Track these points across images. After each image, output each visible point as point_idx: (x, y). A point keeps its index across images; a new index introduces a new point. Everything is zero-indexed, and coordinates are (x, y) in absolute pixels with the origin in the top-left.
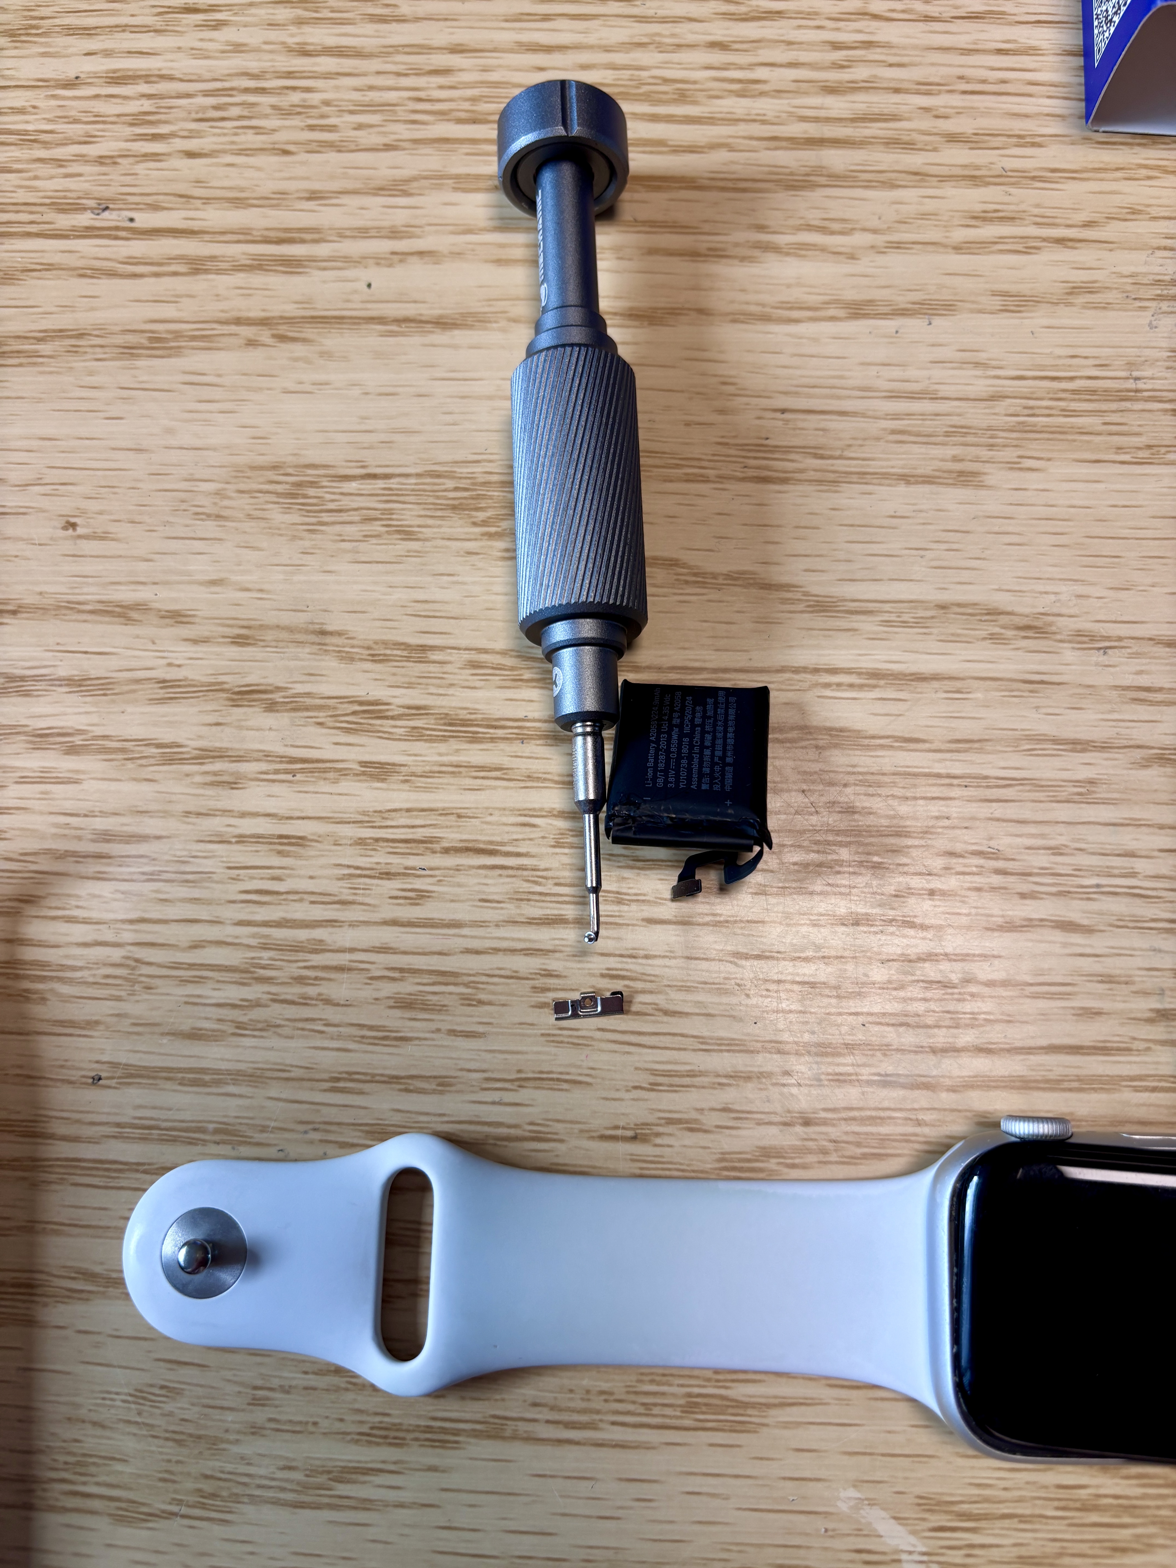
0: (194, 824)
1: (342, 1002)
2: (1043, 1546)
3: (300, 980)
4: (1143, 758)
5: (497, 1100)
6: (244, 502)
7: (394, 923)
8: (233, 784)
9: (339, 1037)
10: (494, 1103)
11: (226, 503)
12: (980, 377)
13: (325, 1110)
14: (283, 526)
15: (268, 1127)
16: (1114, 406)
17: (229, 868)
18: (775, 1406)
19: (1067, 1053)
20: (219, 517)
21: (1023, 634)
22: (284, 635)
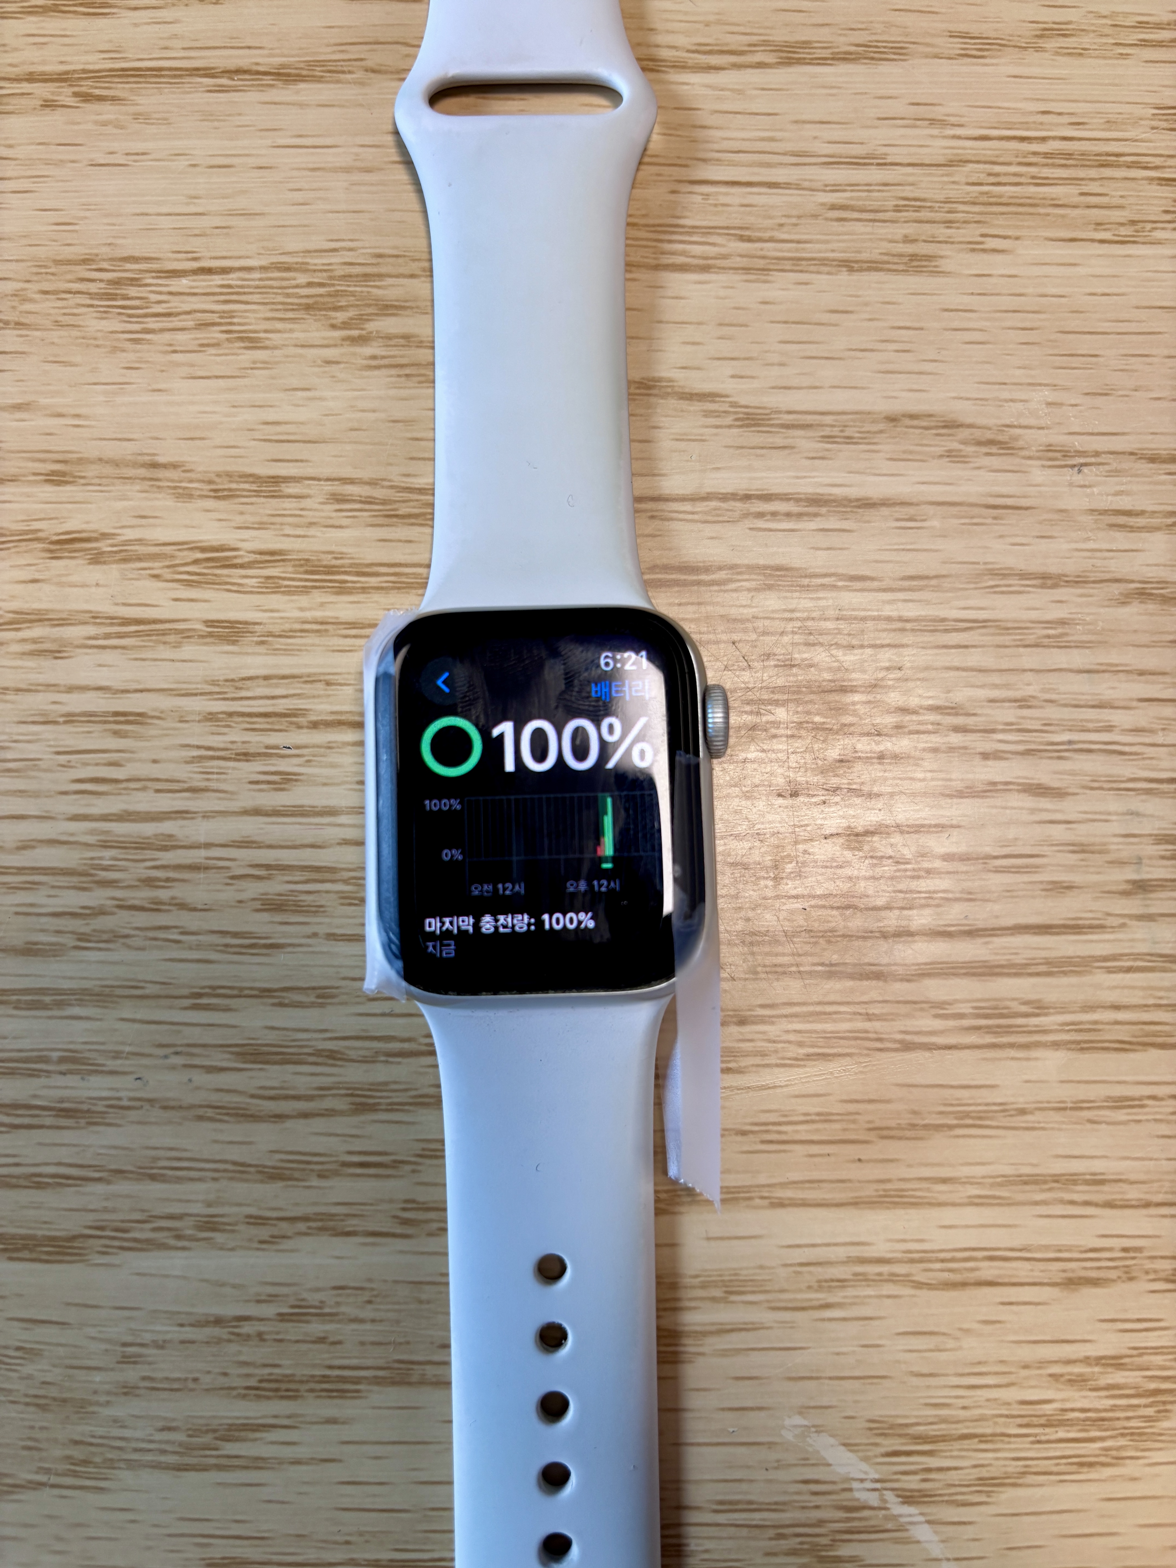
0: (13, 702)
1: (200, 907)
2: (1005, 1466)
3: (149, 882)
4: (1121, 594)
5: (387, 1011)
6: (48, 305)
7: (257, 812)
8: (57, 653)
9: (199, 947)
10: (383, 1015)
11: (28, 307)
12: (937, 137)
13: (187, 1030)
14: (99, 335)
15: (122, 1052)
16: (1093, 173)
17: (58, 753)
18: (712, 1333)
19: (1035, 933)
20: (19, 324)
21: (985, 450)
22: (109, 470)
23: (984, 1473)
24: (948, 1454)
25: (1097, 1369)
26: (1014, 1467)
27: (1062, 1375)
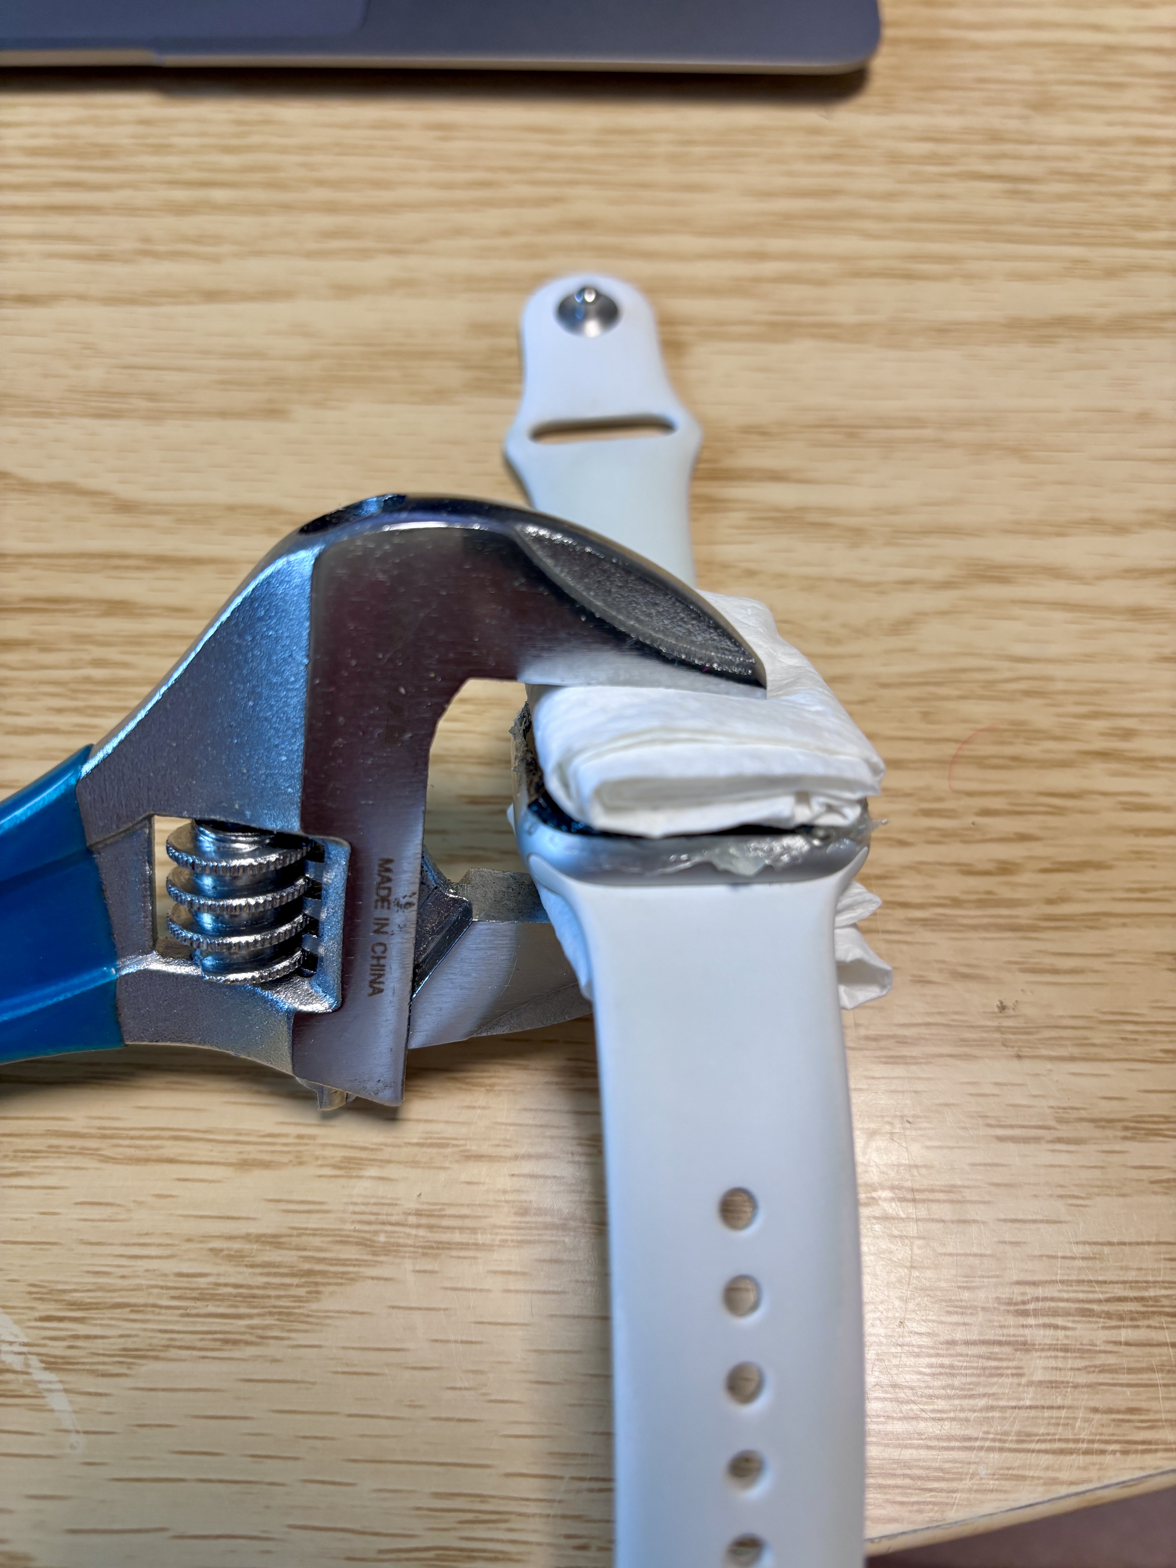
12: (304, 343)
16: (412, 363)
23: (129, 1343)
24: (98, 1322)
25: (255, 1246)
26: (161, 1339)
27: (222, 1250)
